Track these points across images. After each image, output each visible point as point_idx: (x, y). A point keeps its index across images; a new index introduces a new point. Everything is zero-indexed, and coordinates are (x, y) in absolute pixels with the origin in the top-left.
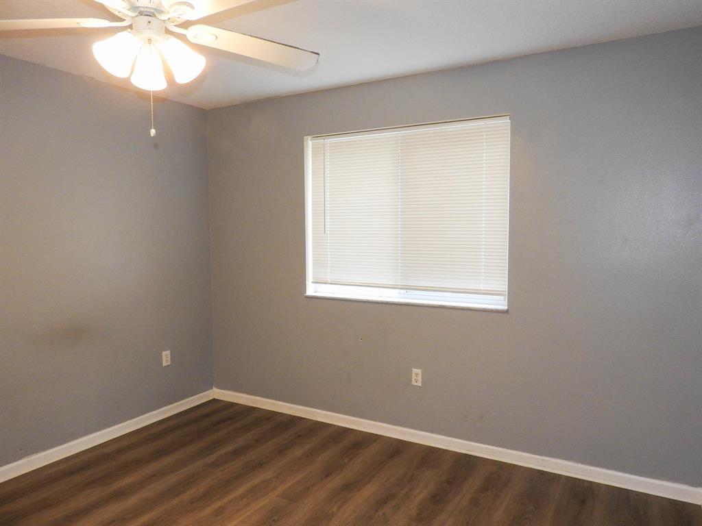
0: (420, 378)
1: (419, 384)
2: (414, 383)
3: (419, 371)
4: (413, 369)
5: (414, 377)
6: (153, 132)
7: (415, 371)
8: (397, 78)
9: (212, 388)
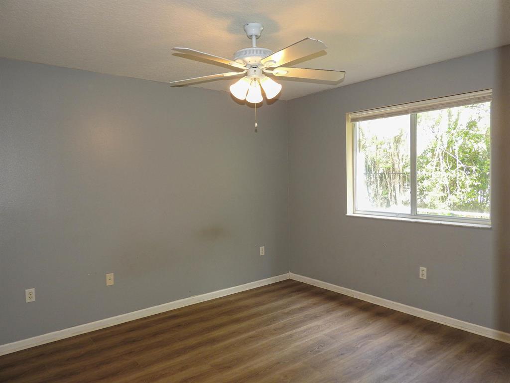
0: (425, 273)
1: (425, 277)
2: (421, 277)
3: (425, 269)
4: (420, 267)
5: (421, 273)
6: (256, 124)
7: (421, 268)
8: (416, 68)
9: (288, 272)
